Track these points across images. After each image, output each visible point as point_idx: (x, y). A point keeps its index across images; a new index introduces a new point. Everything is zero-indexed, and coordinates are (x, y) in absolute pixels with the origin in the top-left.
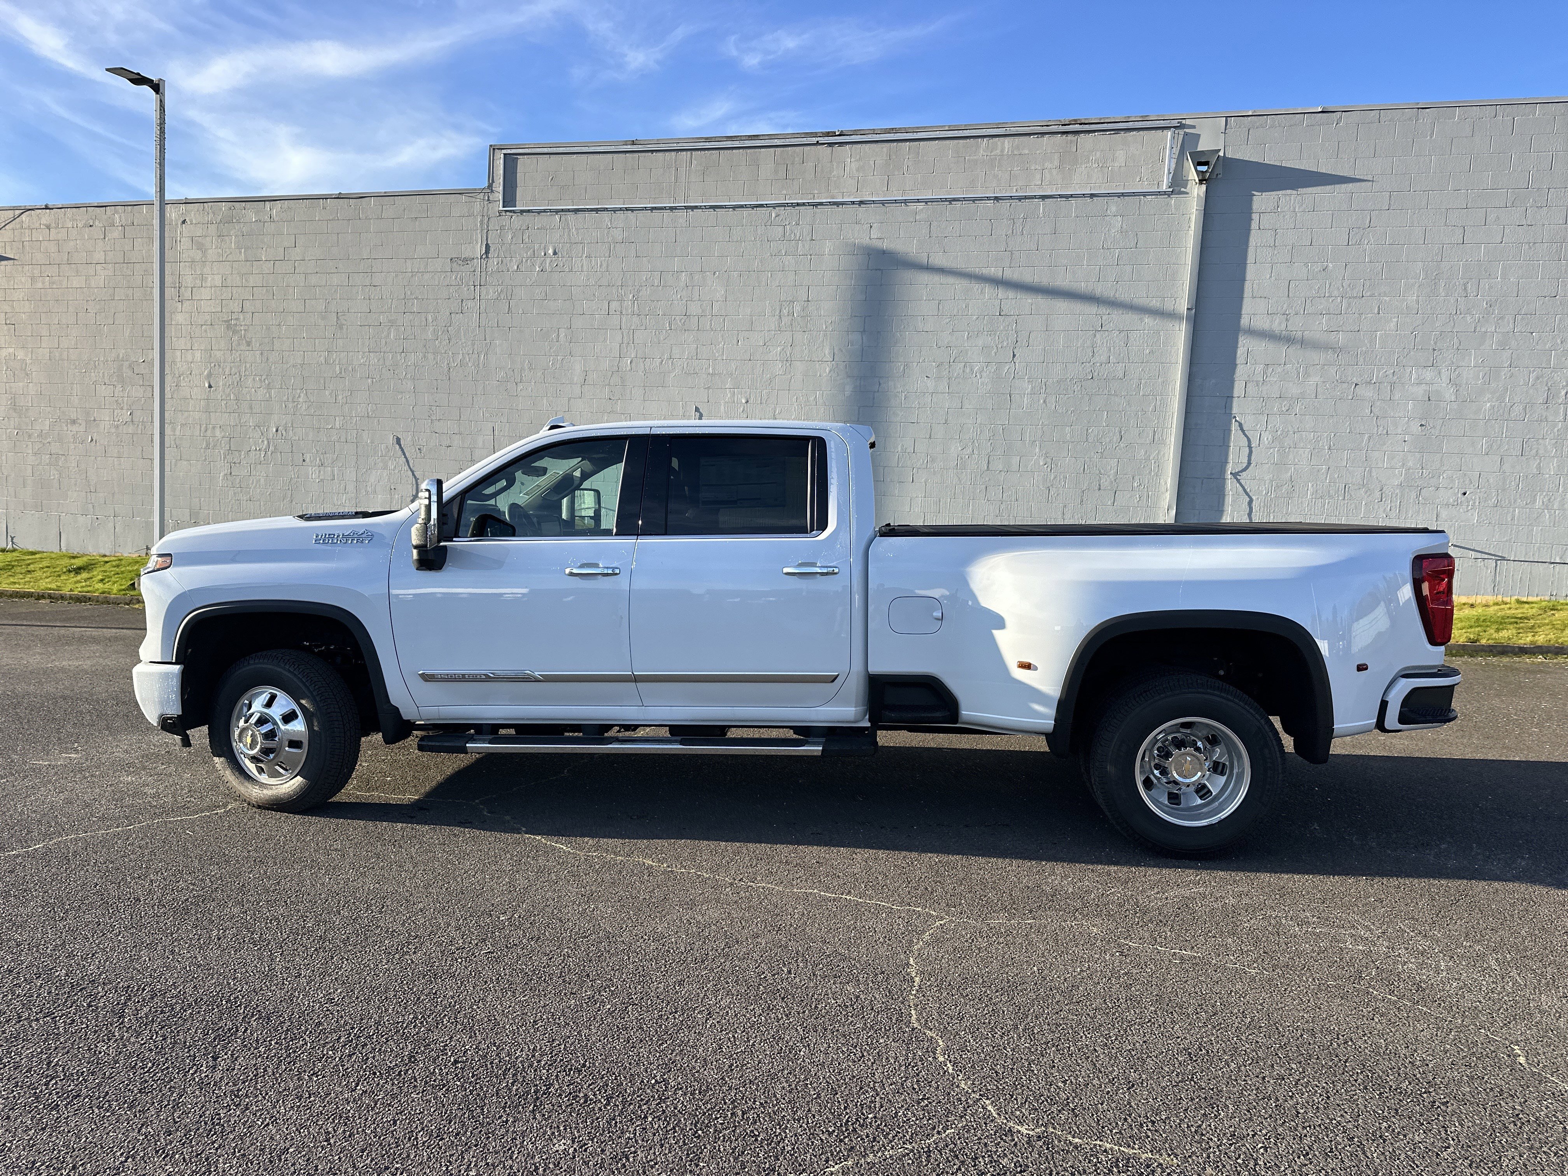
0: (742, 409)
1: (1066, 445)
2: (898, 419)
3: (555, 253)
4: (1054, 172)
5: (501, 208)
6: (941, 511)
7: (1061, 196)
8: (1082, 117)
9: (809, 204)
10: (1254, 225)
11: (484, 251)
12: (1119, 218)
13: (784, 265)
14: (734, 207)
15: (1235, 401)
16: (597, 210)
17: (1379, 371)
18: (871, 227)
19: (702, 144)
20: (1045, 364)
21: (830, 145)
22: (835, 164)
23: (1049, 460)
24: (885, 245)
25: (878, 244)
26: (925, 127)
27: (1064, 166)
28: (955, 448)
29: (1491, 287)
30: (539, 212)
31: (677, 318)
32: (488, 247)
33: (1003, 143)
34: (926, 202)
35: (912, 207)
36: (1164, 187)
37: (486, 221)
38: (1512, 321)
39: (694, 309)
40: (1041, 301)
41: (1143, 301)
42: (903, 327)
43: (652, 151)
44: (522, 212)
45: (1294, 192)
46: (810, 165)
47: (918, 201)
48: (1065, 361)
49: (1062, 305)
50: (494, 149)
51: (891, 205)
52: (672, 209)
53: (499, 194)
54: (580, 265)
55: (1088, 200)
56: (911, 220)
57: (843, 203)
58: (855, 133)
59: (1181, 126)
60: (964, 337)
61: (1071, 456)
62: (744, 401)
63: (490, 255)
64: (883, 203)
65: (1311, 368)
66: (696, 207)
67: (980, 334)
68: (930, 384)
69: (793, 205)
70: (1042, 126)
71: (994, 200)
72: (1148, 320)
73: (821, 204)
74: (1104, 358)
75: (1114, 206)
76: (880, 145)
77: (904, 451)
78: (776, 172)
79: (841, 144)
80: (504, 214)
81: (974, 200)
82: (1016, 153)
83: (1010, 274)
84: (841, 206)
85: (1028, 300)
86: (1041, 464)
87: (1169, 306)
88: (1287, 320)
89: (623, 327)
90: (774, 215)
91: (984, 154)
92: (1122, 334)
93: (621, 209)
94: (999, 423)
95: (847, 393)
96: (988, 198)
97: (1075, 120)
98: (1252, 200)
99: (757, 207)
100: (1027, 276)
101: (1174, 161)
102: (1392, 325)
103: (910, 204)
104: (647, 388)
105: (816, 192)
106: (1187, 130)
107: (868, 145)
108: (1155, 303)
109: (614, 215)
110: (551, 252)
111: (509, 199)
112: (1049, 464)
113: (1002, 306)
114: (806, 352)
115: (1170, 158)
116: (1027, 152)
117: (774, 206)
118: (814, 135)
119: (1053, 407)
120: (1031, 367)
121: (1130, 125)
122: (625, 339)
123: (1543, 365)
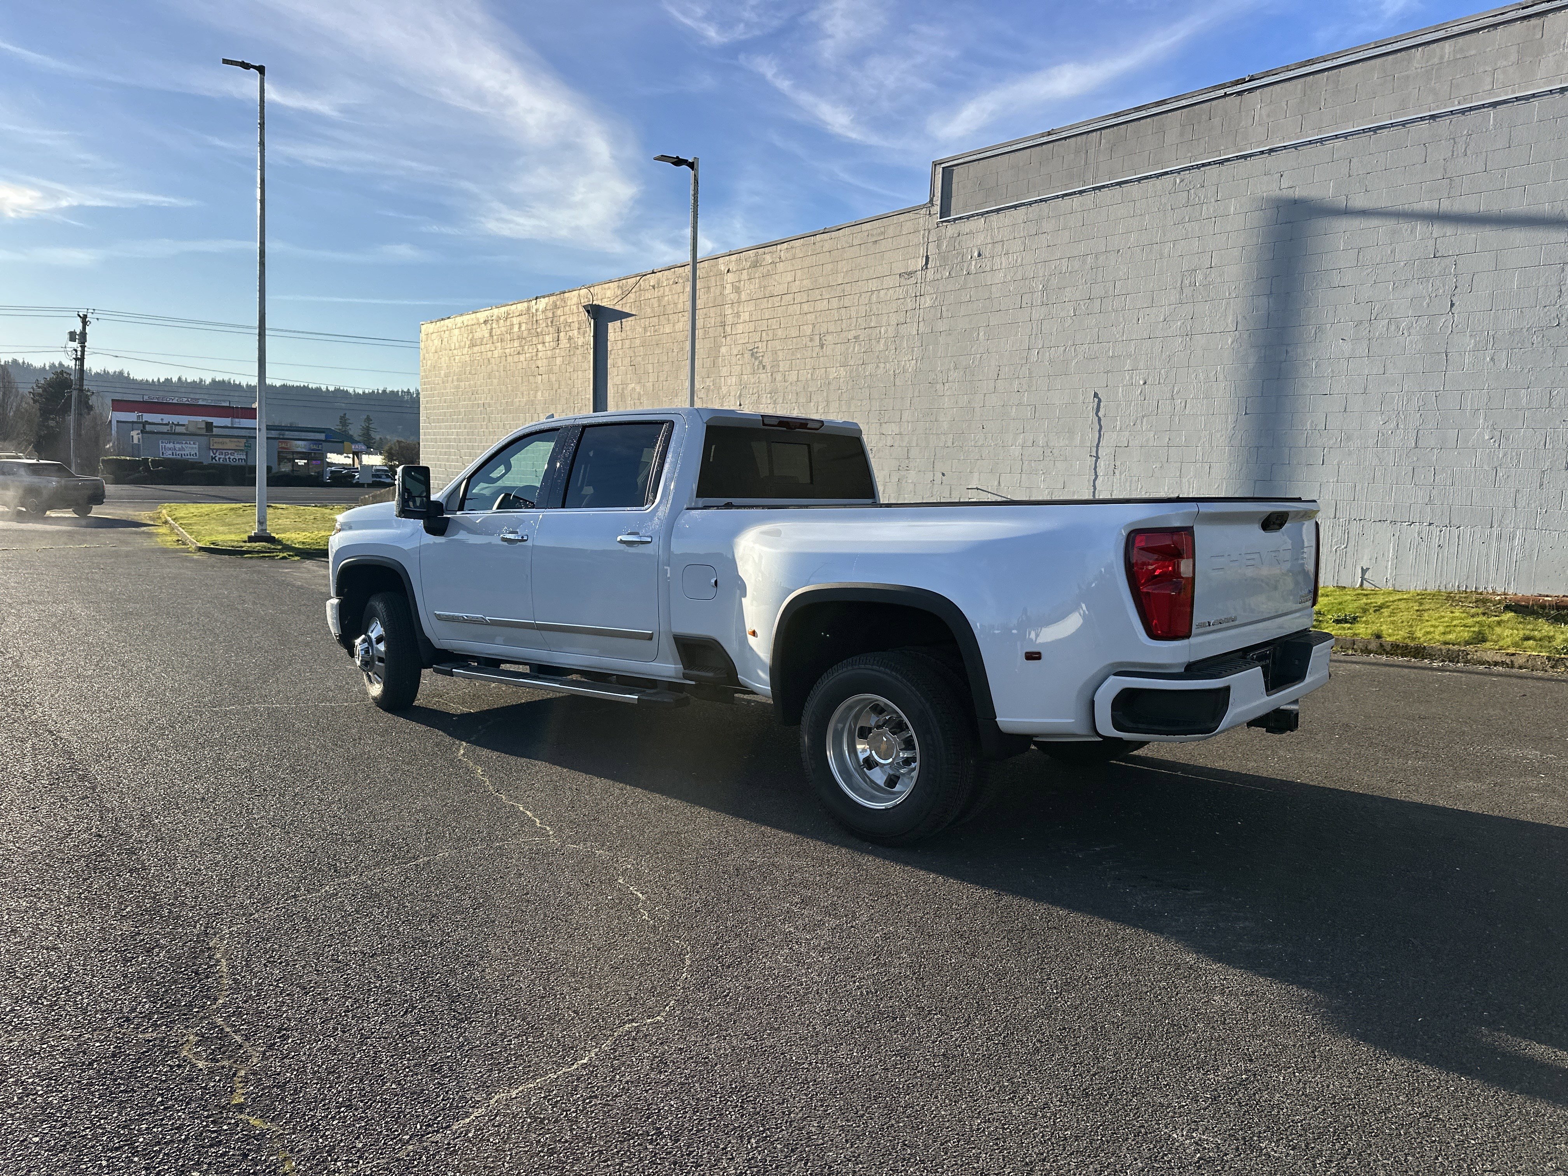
0: (1139, 391)
1: (1521, 413)
2: (1308, 391)
3: (979, 255)
4: (1511, 70)
5: (939, 220)
6: (1356, 499)
7: (1519, 99)
9: (1215, 163)
11: (924, 263)
14: (1139, 180)
16: (1016, 207)
18: (1282, 176)
19: (1112, 122)
20: (1493, 311)
21: (1239, 93)
22: (1243, 114)
23: (1497, 434)
24: (1299, 193)
25: (1290, 194)
26: (1347, 50)
27: (1524, 60)
28: (1375, 423)
30: (968, 217)
31: (1083, 303)
32: (927, 258)
33: (1443, 48)
34: (1346, 137)
35: (1329, 145)
37: (926, 235)
39: (1097, 291)
40: (1491, 235)
42: (1315, 284)
43: (1065, 138)
44: (955, 219)
46: (1216, 121)
47: (1337, 137)
48: (1520, 306)
50: (935, 165)
51: (1305, 147)
52: (1081, 192)
53: (937, 209)
54: (999, 263)
55: (1557, 96)
56: (1328, 159)
57: (1251, 155)
58: (1267, 74)
60: (1388, 288)
61: (1528, 427)
62: (1141, 383)
63: (929, 266)
64: (1295, 147)
66: (1103, 187)
67: (1409, 283)
68: (1347, 347)
69: (1198, 167)
70: (1496, 16)
71: (1429, 119)
73: (1227, 160)
76: (1294, 82)
77: (1313, 428)
78: (1182, 134)
79: (1250, 90)
80: (941, 225)
81: (1404, 124)
82: (1458, 56)
83: (1446, 206)
84: (1249, 159)
85: (1471, 236)
86: (1487, 437)
89: (1033, 318)
90: (1178, 181)
91: (1418, 66)
94: (1432, 388)
95: (1251, 366)
96: (1422, 119)
99: (1161, 175)
103: (1326, 143)
104: (1050, 376)
105: (1223, 148)
107: (1281, 85)
109: (1030, 209)
110: (976, 254)
111: (945, 211)
112: (1497, 438)
113: (1437, 247)
114: (1208, 324)
116: (1473, 52)
117: (1179, 172)
118: (1221, 87)
119: (1504, 365)
120: (1474, 318)
122: (1034, 330)
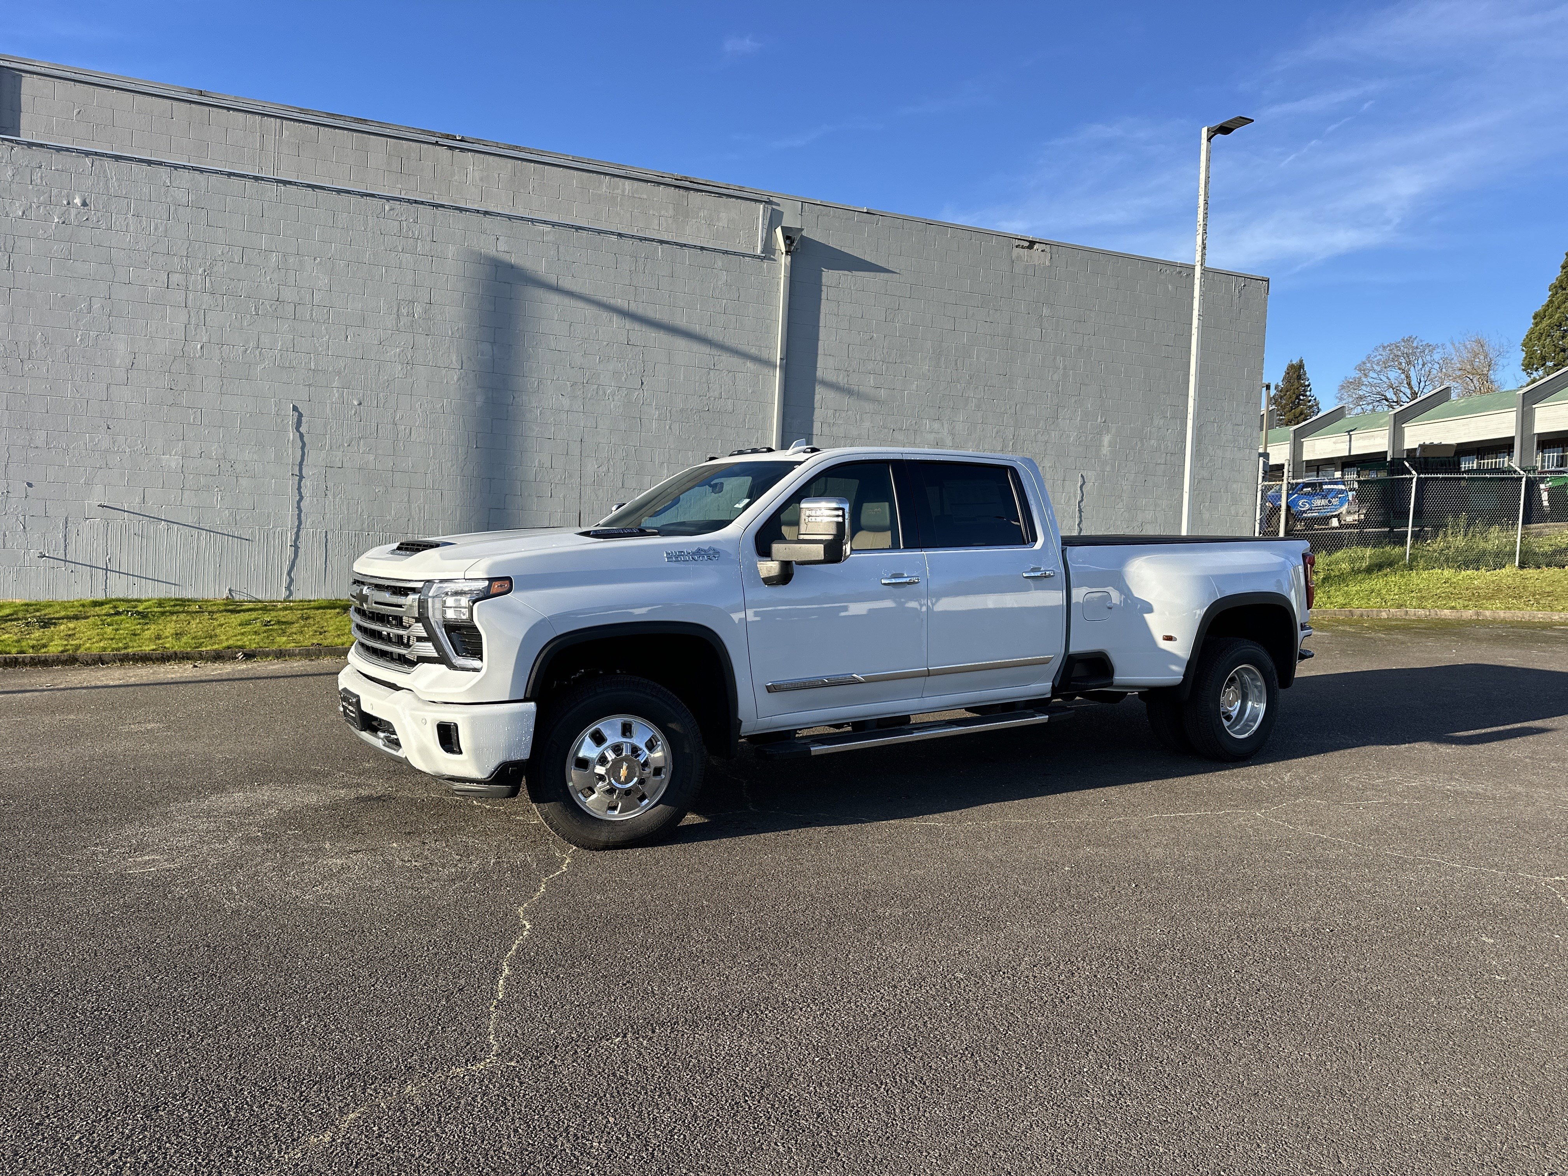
0: (353, 412)
2: (534, 434)
3: (84, 204)
4: (670, 221)
7: (677, 244)
8: (692, 176)
9: (429, 204)
10: (824, 296)
12: (725, 273)
13: (401, 263)
14: (338, 191)
15: (814, 437)
16: (149, 163)
17: (907, 420)
18: (498, 239)
19: (295, 114)
20: (668, 394)
21: (451, 148)
22: (456, 168)
24: (513, 259)
25: (506, 257)
26: (549, 153)
27: (678, 217)
28: (590, 466)
29: (970, 365)
30: (59, 149)
31: (266, 302)
33: (624, 184)
34: (553, 226)
35: (539, 227)
36: (759, 251)
38: (982, 391)
39: (288, 294)
40: (663, 336)
41: (744, 348)
43: (229, 109)
44: (30, 145)
45: (850, 273)
46: (427, 163)
47: (545, 222)
48: (685, 393)
49: (681, 343)
51: (518, 221)
52: (256, 178)
54: (124, 224)
55: (699, 252)
56: (539, 239)
57: (467, 210)
58: (478, 141)
59: (769, 202)
60: (595, 361)
62: (356, 403)
64: (509, 217)
65: (865, 415)
67: (610, 360)
68: (565, 402)
69: (410, 201)
71: (617, 235)
72: (749, 364)
73: (443, 206)
74: (717, 394)
75: (720, 261)
76: (503, 159)
77: (541, 465)
78: (389, 163)
79: (462, 150)
81: (599, 232)
82: (635, 196)
84: (464, 212)
87: (765, 355)
88: (848, 375)
89: (190, 303)
90: (387, 208)
91: (607, 190)
92: (730, 374)
93: (184, 167)
94: (631, 444)
95: (478, 403)
96: (612, 233)
97: (686, 177)
98: (821, 275)
99: (367, 196)
100: (651, 312)
101: (765, 231)
102: (914, 387)
103: (537, 224)
104: (225, 380)
105: (436, 192)
106: (774, 207)
107: (491, 158)
108: (753, 351)
110: (78, 201)
113: (629, 337)
114: (430, 356)
115: (763, 224)
116: (645, 197)
117: (389, 199)
118: (433, 134)
120: (657, 396)
121: (731, 192)
122: (193, 319)
123: (1000, 424)
